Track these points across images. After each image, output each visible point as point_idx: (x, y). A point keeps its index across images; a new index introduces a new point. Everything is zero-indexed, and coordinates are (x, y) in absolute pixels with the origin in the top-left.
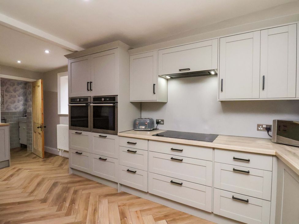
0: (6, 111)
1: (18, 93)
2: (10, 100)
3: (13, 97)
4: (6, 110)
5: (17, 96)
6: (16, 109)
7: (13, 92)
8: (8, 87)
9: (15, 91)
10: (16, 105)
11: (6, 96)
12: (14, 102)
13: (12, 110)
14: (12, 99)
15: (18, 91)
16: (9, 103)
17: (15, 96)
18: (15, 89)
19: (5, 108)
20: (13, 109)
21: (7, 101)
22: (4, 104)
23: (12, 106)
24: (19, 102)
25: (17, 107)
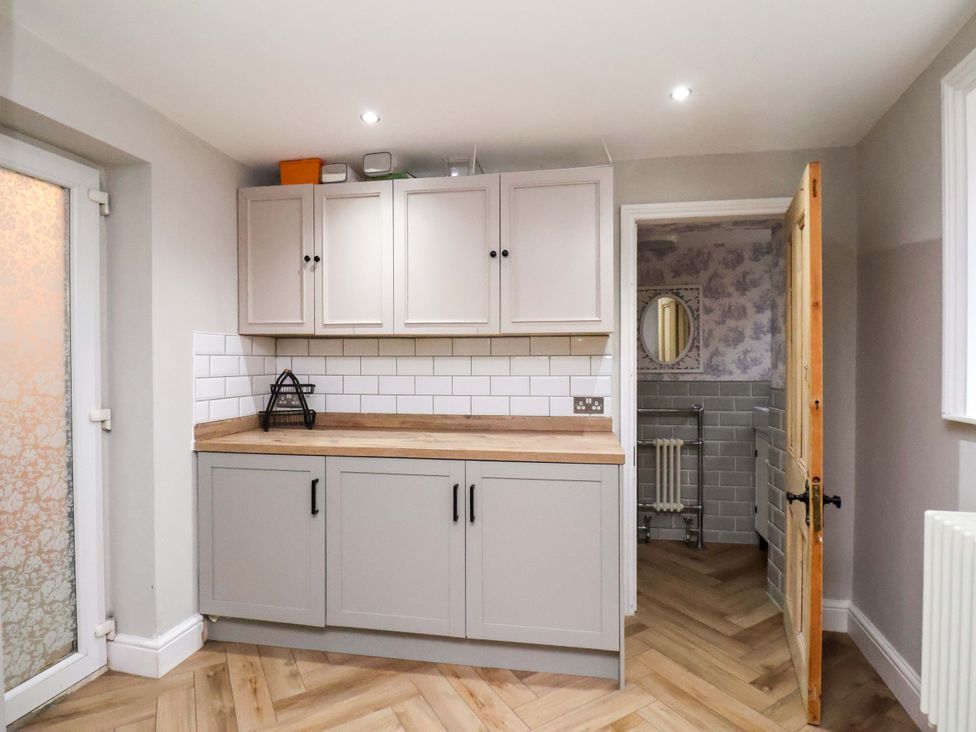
0: (708, 378)
1: (754, 294)
2: (720, 331)
3: (733, 316)
4: (705, 373)
5: (751, 311)
6: (745, 368)
7: (736, 294)
8: (714, 276)
9: (742, 286)
10: (746, 352)
11: (708, 311)
12: (740, 337)
13: (731, 373)
14: (731, 323)
15: (755, 284)
16: (720, 340)
17: (744, 309)
18: (744, 277)
19: (701, 366)
20: (733, 367)
21: (711, 331)
22: (698, 347)
23: (730, 356)
24: (757, 338)
25: (749, 359)
